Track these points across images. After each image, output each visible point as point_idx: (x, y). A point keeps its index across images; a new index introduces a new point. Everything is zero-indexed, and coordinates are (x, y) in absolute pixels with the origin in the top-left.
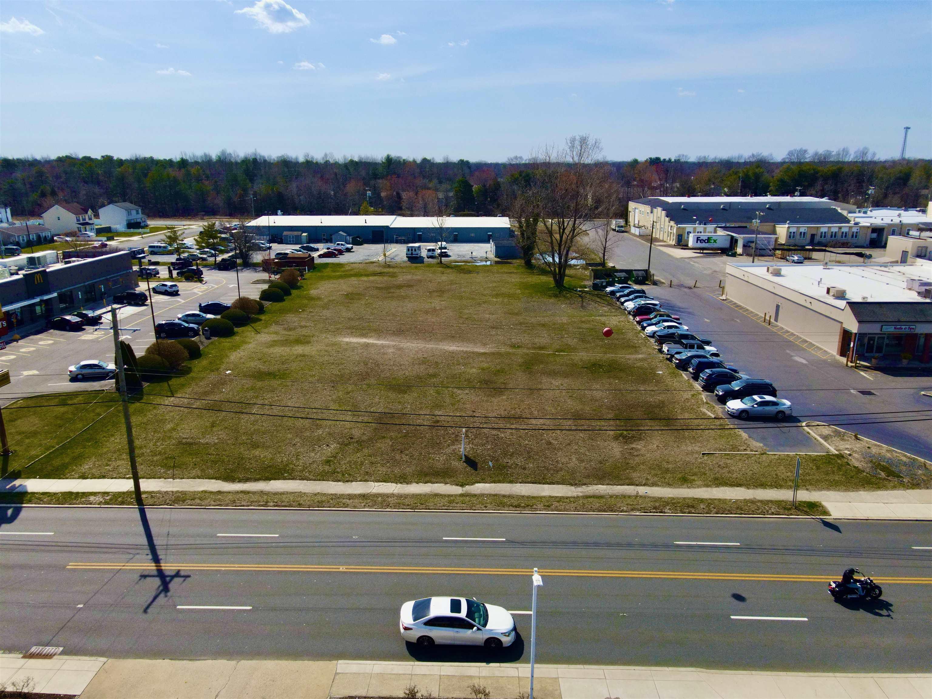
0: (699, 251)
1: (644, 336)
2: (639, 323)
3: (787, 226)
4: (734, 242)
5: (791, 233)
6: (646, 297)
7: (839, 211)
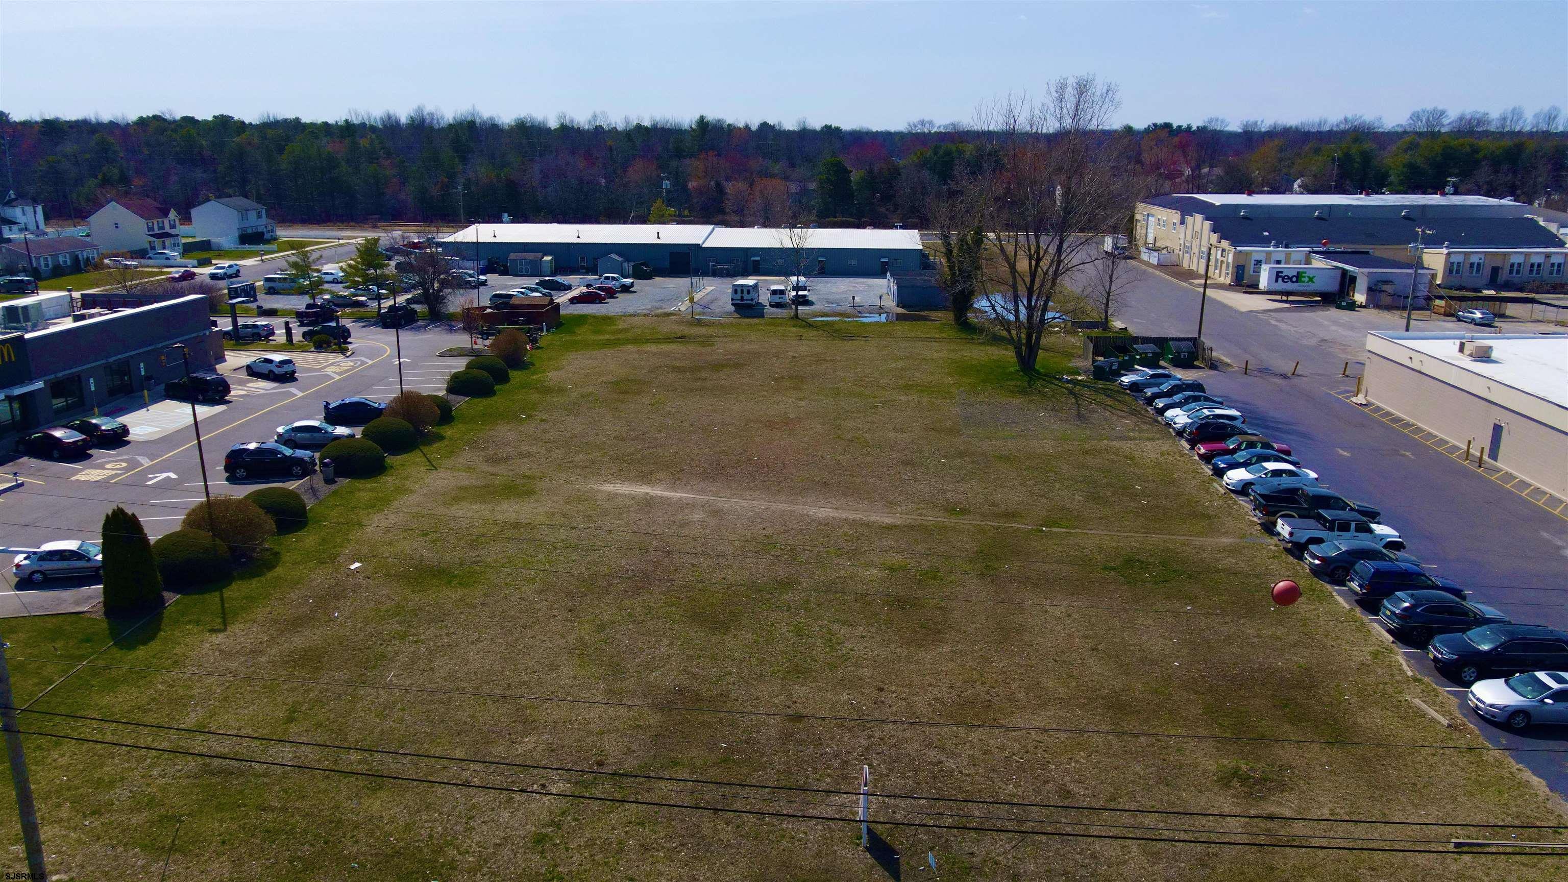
0: (1278, 297)
1: (1223, 491)
2: (1206, 458)
3: (1445, 251)
4: (1347, 282)
5: (1452, 263)
6: (1207, 399)
7: (1542, 223)
